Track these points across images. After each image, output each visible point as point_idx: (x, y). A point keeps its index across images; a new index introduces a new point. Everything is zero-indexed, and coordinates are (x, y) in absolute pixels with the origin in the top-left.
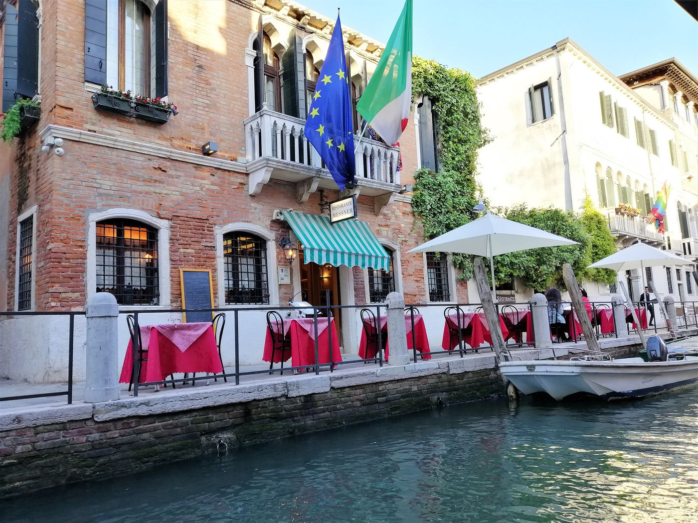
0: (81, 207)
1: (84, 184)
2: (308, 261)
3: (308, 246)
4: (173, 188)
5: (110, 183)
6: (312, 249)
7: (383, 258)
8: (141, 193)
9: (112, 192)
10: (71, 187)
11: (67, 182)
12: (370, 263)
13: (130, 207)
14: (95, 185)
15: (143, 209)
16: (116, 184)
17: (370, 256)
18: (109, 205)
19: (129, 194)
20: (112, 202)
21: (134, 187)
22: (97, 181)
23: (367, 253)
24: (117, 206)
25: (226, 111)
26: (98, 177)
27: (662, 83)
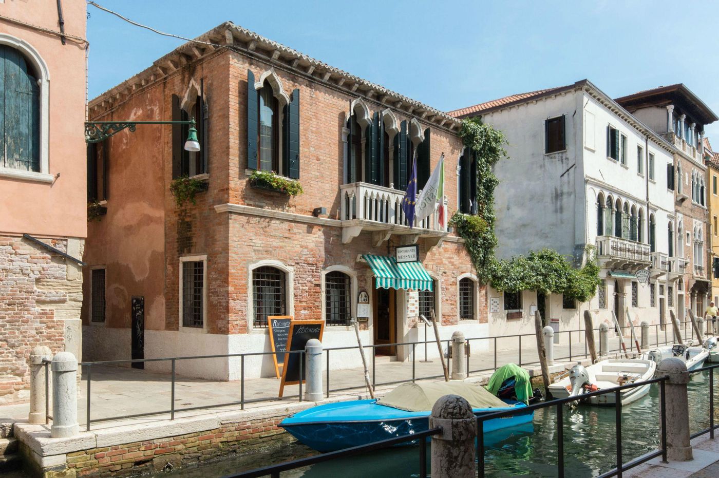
0: (245, 260)
1: (246, 243)
2: (378, 286)
3: (379, 276)
4: (296, 242)
5: (260, 242)
6: (381, 278)
7: (428, 281)
8: (277, 248)
9: (261, 248)
10: (239, 246)
11: (236, 243)
12: (419, 287)
13: (271, 259)
14: (252, 244)
15: (279, 259)
16: (263, 242)
17: (419, 281)
18: (259, 258)
19: (271, 249)
20: (261, 256)
21: (274, 244)
22: (253, 241)
23: (417, 278)
24: (265, 258)
25: (329, 179)
26: (253, 238)
27: (668, 107)
